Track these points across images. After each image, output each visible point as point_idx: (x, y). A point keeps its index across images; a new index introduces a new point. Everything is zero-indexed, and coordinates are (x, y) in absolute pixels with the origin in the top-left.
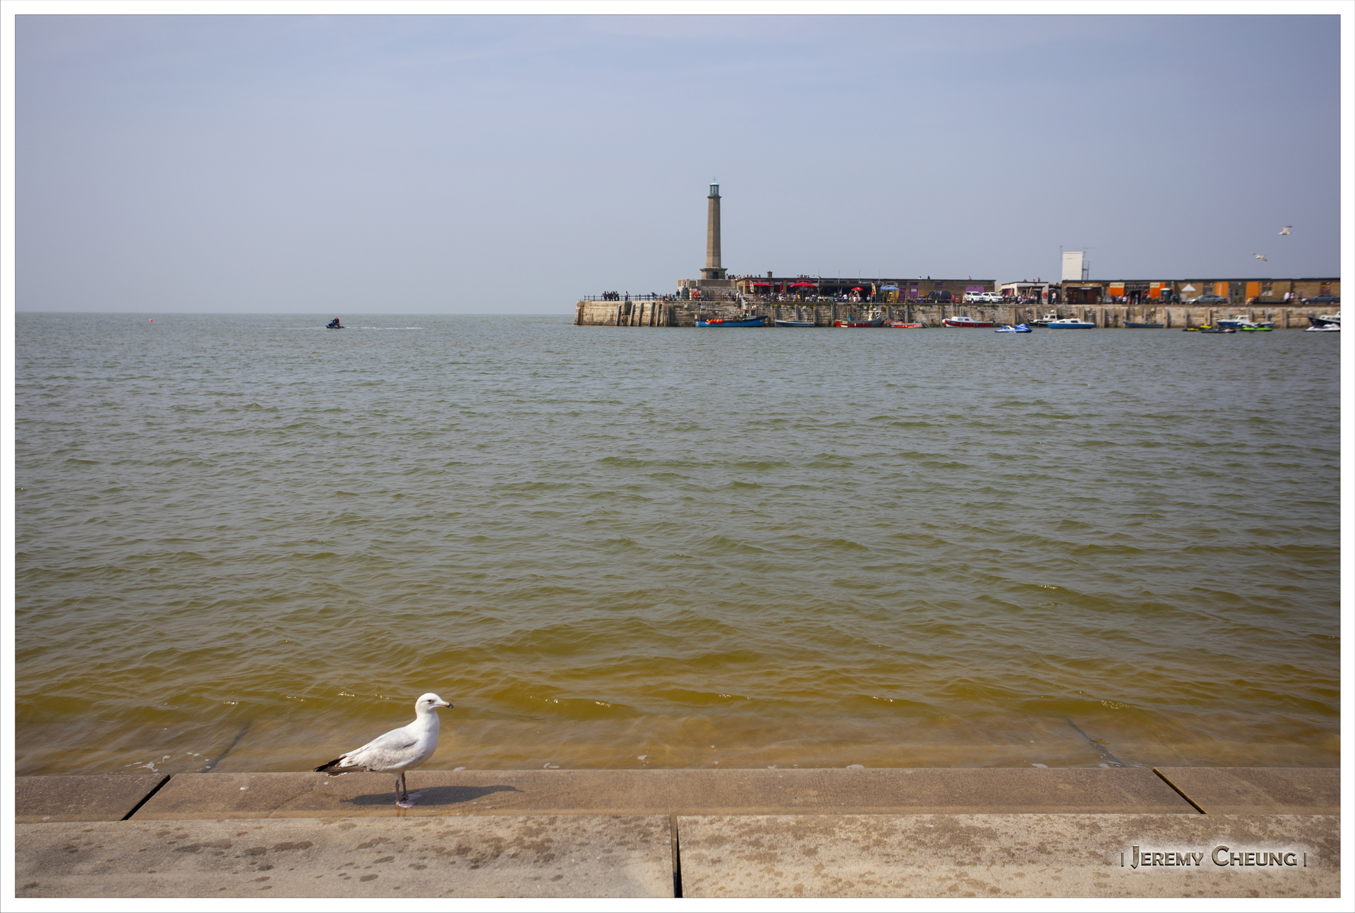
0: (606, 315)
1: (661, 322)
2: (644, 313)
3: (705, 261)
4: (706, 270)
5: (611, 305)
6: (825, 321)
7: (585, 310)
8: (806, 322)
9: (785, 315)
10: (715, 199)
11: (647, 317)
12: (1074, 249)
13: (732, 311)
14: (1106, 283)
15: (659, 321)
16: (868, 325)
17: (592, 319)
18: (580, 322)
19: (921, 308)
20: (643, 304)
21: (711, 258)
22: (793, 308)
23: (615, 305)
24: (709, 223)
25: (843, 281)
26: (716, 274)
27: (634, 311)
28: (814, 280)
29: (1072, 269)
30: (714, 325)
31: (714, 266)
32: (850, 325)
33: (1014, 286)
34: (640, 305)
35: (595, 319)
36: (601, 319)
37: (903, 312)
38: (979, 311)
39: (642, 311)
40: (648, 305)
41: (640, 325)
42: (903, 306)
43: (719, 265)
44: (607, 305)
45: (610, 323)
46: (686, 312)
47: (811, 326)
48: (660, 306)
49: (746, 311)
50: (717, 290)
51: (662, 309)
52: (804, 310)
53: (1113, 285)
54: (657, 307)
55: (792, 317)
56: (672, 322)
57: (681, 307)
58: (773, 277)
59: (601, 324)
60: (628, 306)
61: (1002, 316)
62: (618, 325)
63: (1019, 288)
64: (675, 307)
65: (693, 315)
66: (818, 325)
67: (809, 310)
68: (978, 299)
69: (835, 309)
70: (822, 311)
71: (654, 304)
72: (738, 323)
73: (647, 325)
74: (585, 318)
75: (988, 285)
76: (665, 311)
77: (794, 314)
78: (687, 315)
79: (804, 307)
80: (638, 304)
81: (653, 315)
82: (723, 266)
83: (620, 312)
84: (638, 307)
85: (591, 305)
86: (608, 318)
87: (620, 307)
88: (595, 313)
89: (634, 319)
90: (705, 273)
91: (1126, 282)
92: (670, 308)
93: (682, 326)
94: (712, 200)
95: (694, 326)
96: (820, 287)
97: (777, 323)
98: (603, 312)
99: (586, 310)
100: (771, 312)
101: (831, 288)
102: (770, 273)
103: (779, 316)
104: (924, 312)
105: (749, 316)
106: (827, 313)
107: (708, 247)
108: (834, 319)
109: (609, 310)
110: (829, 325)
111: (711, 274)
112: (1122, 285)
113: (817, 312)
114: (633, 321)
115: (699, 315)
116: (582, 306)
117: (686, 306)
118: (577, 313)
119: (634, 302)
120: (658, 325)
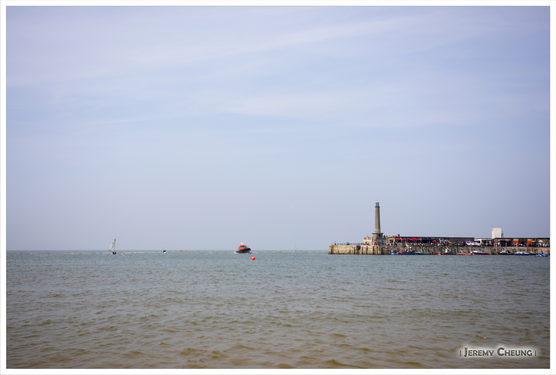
0: (346, 251)
1: (378, 253)
2: (368, 250)
3: (374, 230)
4: (377, 234)
5: (349, 247)
6: (431, 253)
7: (334, 248)
8: (425, 253)
10: (378, 207)
11: (371, 250)
12: (497, 227)
14: (512, 239)
15: (377, 253)
16: (447, 254)
17: (339, 252)
18: (332, 253)
19: (461, 248)
20: (367, 247)
22: (420, 248)
23: (351, 247)
25: (430, 238)
26: (379, 235)
27: (362, 249)
28: (420, 237)
29: (496, 234)
30: (400, 254)
31: (379, 232)
32: (442, 254)
33: (480, 240)
34: (366, 247)
35: (340, 252)
36: (344, 252)
37: (455, 249)
38: (479, 249)
39: (367, 249)
41: (367, 254)
42: (455, 247)
43: (380, 232)
44: (347, 247)
45: (350, 253)
46: (386, 250)
47: (429, 254)
51: (378, 248)
52: (424, 249)
53: (514, 240)
55: (420, 251)
56: (383, 253)
57: (385, 248)
59: (344, 254)
60: (359, 248)
61: (486, 251)
62: (354, 254)
64: (383, 247)
67: (426, 249)
68: (474, 245)
69: (434, 248)
70: (429, 249)
71: (374, 246)
73: (371, 254)
74: (334, 252)
75: (472, 240)
76: (380, 249)
77: (421, 250)
78: (387, 251)
79: (424, 248)
80: (364, 246)
81: (374, 250)
82: (381, 232)
83: (355, 250)
84: (365, 248)
85: (338, 247)
86: (348, 251)
87: (355, 248)
88: (340, 250)
89: (363, 252)
91: (519, 239)
93: (386, 254)
94: (377, 208)
95: (391, 254)
96: (422, 240)
97: (416, 253)
98: (345, 250)
101: (426, 240)
102: (399, 235)
103: (417, 251)
105: (411, 251)
106: (432, 250)
107: (375, 225)
108: (434, 252)
109: (348, 249)
110: (433, 254)
111: (378, 235)
112: (518, 240)
113: (428, 249)
114: (362, 253)
115: (394, 250)
116: (332, 247)
118: (330, 250)
119: (362, 246)
120: (377, 254)
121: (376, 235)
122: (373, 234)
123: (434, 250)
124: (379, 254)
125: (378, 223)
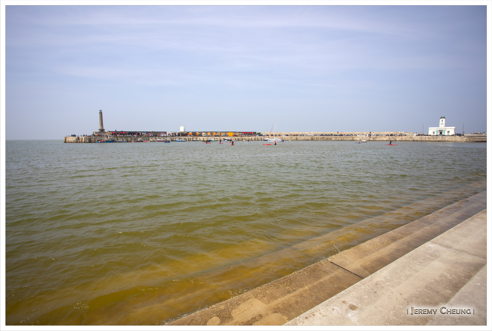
5: (74, 138)
6: (129, 141)
8: (124, 141)
9: (119, 140)
11: (83, 140)
12: (182, 126)
13: (106, 139)
14: (188, 132)
16: (139, 141)
18: (65, 142)
21: (101, 127)
24: (100, 119)
25: (133, 132)
27: (80, 139)
28: (126, 132)
29: (182, 130)
30: (101, 142)
31: (101, 129)
32: (134, 142)
33: (171, 133)
36: (71, 141)
37: (147, 139)
38: (163, 138)
40: (84, 138)
41: (82, 142)
42: (147, 137)
43: (103, 128)
45: (74, 142)
46: (94, 139)
47: (126, 142)
48: (87, 138)
49: (109, 139)
50: (103, 134)
51: (87, 139)
52: (124, 138)
53: (190, 133)
54: (86, 138)
56: (90, 142)
57: (92, 138)
58: (117, 131)
60: (78, 138)
61: (168, 139)
62: (76, 142)
63: (172, 133)
65: (96, 140)
66: (127, 142)
68: (163, 136)
69: (131, 138)
72: (107, 141)
73: (84, 142)
74: (67, 141)
75: (165, 133)
76: (88, 139)
77: (121, 139)
80: (81, 137)
81: (85, 140)
83: (76, 140)
85: (68, 138)
87: (76, 138)
88: (69, 140)
90: (99, 130)
91: (192, 132)
92: (89, 138)
93: (93, 143)
94: (101, 114)
95: (96, 142)
96: (128, 133)
97: (117, 141)
98: (72, 139)
99: (67, 139)
100: (116, 139)
101: (130, 133)
102: (116, 130)
104: (151, 138)
105: (110, 140)
106: (129, 139)
107: (100, 124)
108: (131, 140)
113: (127, 139)
114: (80, 141)
116: (66, 138)
117: (94, 138)
118: (64, 140)
119: (80, 137)
120: (86, 142)
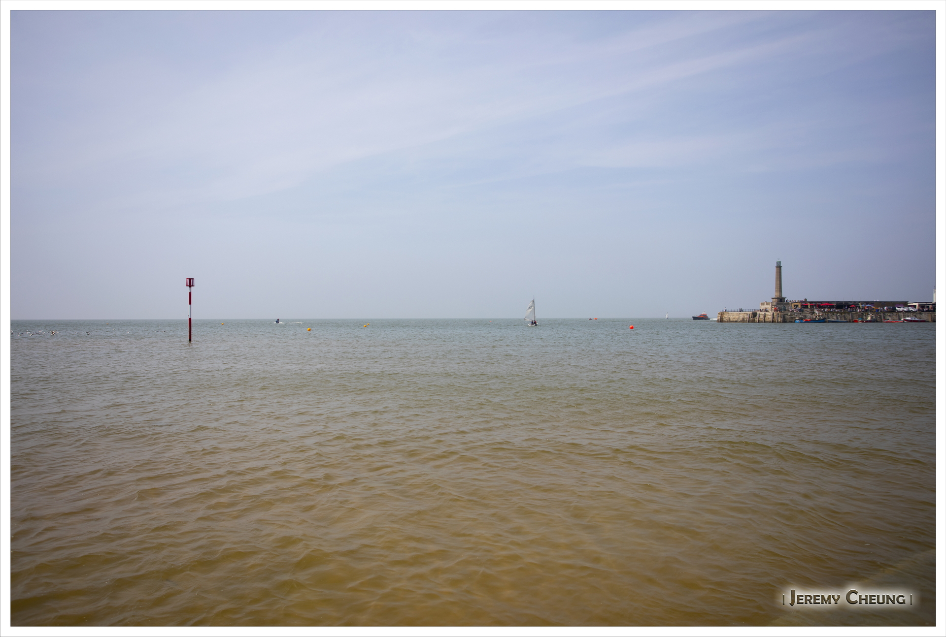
0: (739, 318)
2: (766, 317)
3: (774, 294)
4: (777, 298)
5: (743, 314)
6: (848, 320)
7: (724, 316)
8: (839, 320)
10: (779, 267)
11: (769, 319)
15: (778, 320)
16: (870, 321)
17: (730, 320)
18: (721, 321)
19: (888, 314)
20: (765, 313)
21: (778, 293)
22: (834, 315)
23: (745, 314)
25: (846, 303)
26: (781, 300)
27: (759, 316)
30: (807, 321)
31: (780, 296)
32: (863, 322)
34: (763, 314)
36: (736, 319)
37: (881, 316)
38: (914, 315)
40: (769, 314)
41: (764, 322)
42: (881, 313)
43: (782, 296)
44: (739, 314)
45: (743, 321)
46: (789, 317)
47: (843, 322)
51: (779, 315)
52: (839, 315)
55: (833, 318)
56: (785, 321)
57: (787, 314)
59: (736, 322)
60: (754, 315)
62: (749, 322)
64: (785, 314)
65: (793, 318)
66: (846, 322)
67: (841, 315)
68: (907, 310)
69: (852, 315)
70: (846, 316)
71: (773, 313)
73: (770, 322)
74: (724, 319)
75: (905, 304)
77: (835, 317)
81: (773, 318)
83: (749, 317)
85: (728, 314)
86: (741, 319)
87: (749, 315)
88: (732, 317)
96: (836, 305)
98: (737, 317)
100: (827, 316)
101: (841, 306)
102: (806, 299)
103: (829, 318)
106: (849, 317)
107: (776, 288)
108: (852, 319)
110: (850, 322)
111: (779, 300)
113: (844, 316)
114: (759, 320)
115: (799, 318)
116: (722, 314)
118: (720, 318)
119: (758, 312)
120: (778, 322)
121: (776, 300)
122: (773, 298)
123: (852, 316)
124: (780, 322)
125: (778, 285)
